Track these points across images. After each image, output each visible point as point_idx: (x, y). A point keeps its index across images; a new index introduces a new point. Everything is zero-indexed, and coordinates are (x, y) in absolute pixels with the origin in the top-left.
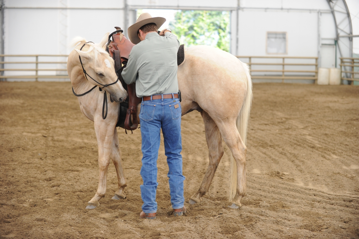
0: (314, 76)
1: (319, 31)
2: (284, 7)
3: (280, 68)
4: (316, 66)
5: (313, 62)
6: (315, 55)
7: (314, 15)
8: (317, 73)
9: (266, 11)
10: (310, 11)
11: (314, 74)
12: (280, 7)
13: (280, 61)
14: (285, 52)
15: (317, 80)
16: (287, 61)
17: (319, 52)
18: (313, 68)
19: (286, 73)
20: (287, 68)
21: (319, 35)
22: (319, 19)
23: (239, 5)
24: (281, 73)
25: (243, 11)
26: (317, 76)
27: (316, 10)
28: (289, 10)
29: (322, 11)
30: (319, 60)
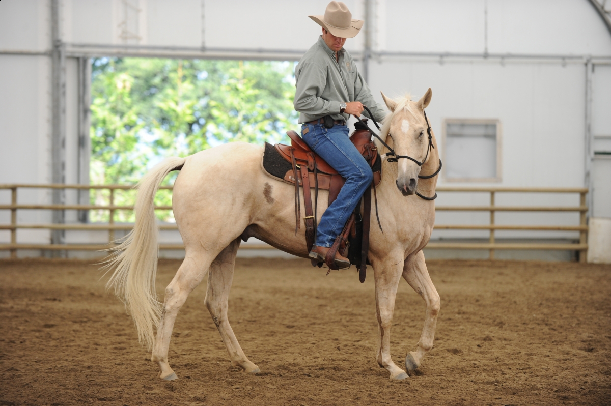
0: (577, 241)
1: (586, 116)
2: (491, 51)
3: (483, 219)
4: (583, 212)
5: (574, 201)
6: (578, 183)
7: (575, 72)
8: (584, 232)
9: (441, 63)
10: (564, 60)
11: (575, 235)
12: (481, 50)
13: (483, 200)
14: (495, 174)
15: (585, 250)
16: (502, 200)
17: (587, 175)
18: (574, 220)
19: (498, 234)
20: (502, 219)
21: (588, 128)
22: (587, 81)
23: (367, 46)
24: (486, 234)
25: (380, 62)
26: (586, 241)
27: (581, 57)
28: (504, 58)
29: (594, 61)
30: (588, 197)
